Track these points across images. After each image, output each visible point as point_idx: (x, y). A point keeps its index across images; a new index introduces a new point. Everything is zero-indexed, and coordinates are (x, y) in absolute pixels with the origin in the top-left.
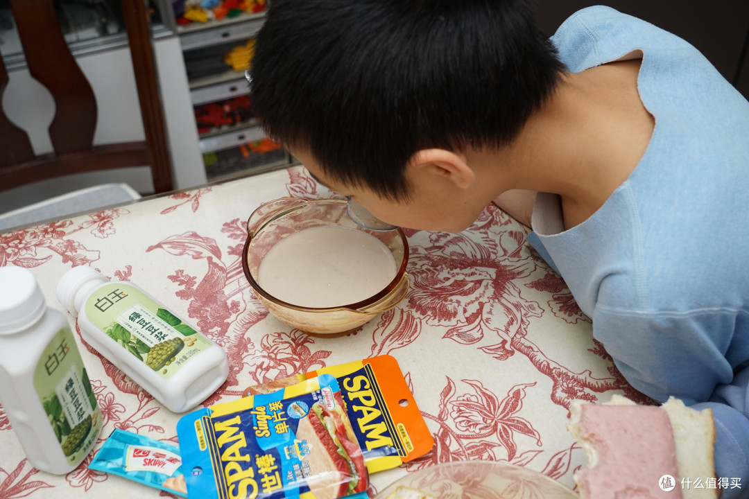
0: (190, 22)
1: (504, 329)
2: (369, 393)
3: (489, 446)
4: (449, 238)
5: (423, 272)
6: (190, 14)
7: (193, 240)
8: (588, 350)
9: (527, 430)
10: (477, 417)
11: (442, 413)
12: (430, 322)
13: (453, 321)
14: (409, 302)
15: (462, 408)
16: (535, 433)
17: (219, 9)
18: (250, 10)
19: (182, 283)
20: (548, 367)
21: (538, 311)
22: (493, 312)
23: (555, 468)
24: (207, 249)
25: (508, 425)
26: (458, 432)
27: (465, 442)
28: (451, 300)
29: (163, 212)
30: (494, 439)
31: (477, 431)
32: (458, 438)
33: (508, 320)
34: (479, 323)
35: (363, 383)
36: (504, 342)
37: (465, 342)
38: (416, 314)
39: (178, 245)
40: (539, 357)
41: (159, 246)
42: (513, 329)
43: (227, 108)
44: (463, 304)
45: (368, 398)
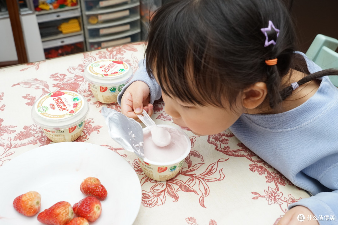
0: (42, 10)
6: (41, 6)
7: (35, 81)
9: (196, 155)
13: (161, 112)
16: (201, 156)
17: (55, 5)
18: (69, 5)
19: (29, 99)
23: (211, 170)
24: (42, 85)
28: (160, 103)
29: (21, 71)
37: (167, 120)
39: (27, 84)
41: (18, 84)
43: (60, 52)
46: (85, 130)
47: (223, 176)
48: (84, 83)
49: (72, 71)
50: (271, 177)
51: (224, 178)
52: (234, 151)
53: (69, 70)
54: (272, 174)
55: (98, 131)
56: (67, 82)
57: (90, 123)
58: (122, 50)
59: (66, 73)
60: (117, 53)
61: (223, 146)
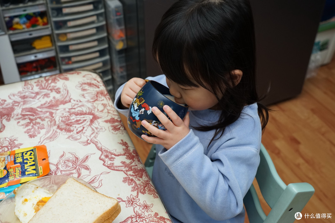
0: (15, 29)
1: (89, 135)
2: (32, 157)
3: (72, 173)
4: (79, 105)
5: (65, 117)
6: (15, 26)
8: (118, 143)
9: (87, 168)
10: (70, 164)
11: (58, 163)
12: (63, 134)
13: (72, 133)
14: (58, 127)
15: (66, 162)
16: (90, 169)
17: (28, 24)
18: (41, 24)
20: (101, 148)
21: (104, 130)
22: (87, 130)
23: (93, 180)
25: (81, 167)
26: (62, 169)
27: (63, 172)
28: (73, 126)
30: (74, 171)
31: (69, 169)
32: (61, 171)
33: (91, 133)
34: (81, 134)
35: (31, 153)
36: (88, 140)
37: (74, 140)
38: (58, 131)
40: (99, 145)
42: (93, 136)
43: (34, 65)
44: (77, 127)
45: (31, 158)
46: (9, 146)
47: (100, 185)
48: (18, 108)
49: (12, 97)
50: (137, 187)
51: (101, 186)
52: (116, 167)
53: (10, 96)
54: (138, 185)
55: (19, 148)
56: (5, 107)
57: (15, 141)
58: (57, 79)
59: (7, 99)
60: (52, 82)
61: (109, 162)
